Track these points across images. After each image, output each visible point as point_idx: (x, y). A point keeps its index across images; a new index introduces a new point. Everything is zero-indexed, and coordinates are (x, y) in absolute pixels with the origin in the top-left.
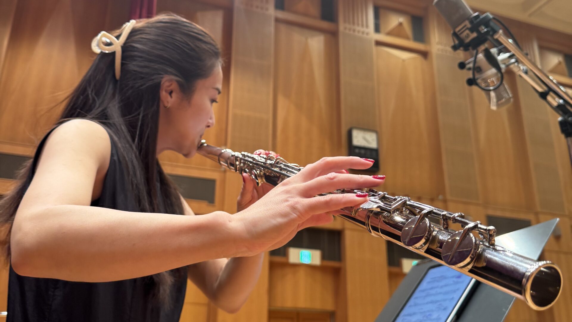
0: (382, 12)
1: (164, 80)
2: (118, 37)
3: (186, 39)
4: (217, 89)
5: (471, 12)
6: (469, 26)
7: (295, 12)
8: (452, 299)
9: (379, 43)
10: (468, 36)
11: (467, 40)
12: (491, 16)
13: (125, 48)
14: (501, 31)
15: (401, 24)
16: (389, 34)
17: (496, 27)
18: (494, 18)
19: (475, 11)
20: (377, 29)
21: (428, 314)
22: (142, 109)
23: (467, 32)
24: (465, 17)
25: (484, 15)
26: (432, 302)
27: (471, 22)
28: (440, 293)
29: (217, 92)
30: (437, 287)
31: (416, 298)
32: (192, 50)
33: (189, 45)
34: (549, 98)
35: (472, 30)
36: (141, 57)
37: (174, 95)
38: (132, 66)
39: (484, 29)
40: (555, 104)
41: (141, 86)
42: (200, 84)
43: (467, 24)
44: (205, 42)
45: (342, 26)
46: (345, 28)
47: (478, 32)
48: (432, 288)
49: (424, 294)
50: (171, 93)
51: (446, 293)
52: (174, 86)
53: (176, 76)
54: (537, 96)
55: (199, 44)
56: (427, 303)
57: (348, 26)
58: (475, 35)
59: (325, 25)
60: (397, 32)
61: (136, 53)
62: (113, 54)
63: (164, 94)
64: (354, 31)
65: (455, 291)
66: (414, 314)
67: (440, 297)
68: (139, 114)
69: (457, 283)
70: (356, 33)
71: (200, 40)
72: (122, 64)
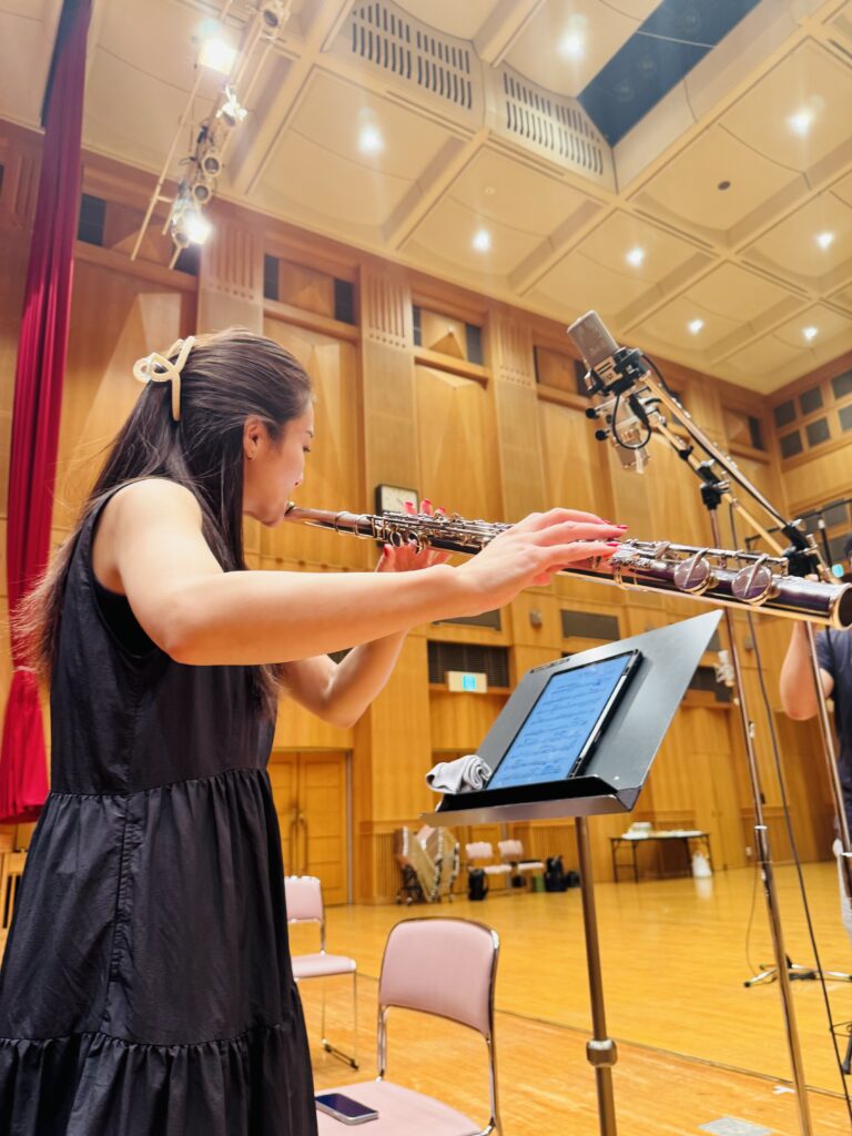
0: (423, 314)
1: (247, 423)
2: (173, 359)
3: (271, 364)
4: (310, 433)
5: (617, 347)
6: (614, 364)
7: (295, 305)
8: (593, 710)
9: (419, 361)
10: (610, 377)
11: (609, 383)
12: (641, 354)
13: (185, 375)
14: (649, 372)
15: (451, 335)
16: (434, 348)
17: (644, 368)
18: (644, 356)
19: (621, 346)
20: (418, 341)
21: (561, 730)
22: (223, 460)
23: (611, 371)
24: (606, 353)
25: (633, 351)
26: (564, 716)
27: (616, 360)
28: (574, 705)
29: (309, 436)
30: (569, 698)
31: (540, 713)
32: (281, 379)
33: (276, 373)
34: (691, 458)
35: (617, 370)
36: (213, 390)
37: (259, 441)
38: (198, 402)
39: (630, 370)
40: (697, 466)
41: (217, 430)
42: (292, 426)
43: (611, 360)
44: (296, 369)
45: (366, 332)
46: (371, 336)
47: (625, 372)
48: (561, 699)
49: (550, 707)
50: (255, 439)
51: (582, 704)
52: (260, 430)
53: (262, 414)
54: (676, 454)
55: (289, 371)
56: (558, 718)
57: (375, 332)
58: (620, 376)
59: (340, 327)
60: (445, 347)
61: (203, 384)
62: (169, 384)
63: (247, 441)
64: (384, 340)
65: (594, 701)
66: (541, 732)
67: (575, 710)
68: (219, 468)
69: (597, 691)
70: (387, 343)
71: (290, 366)
72: (183, 399)
